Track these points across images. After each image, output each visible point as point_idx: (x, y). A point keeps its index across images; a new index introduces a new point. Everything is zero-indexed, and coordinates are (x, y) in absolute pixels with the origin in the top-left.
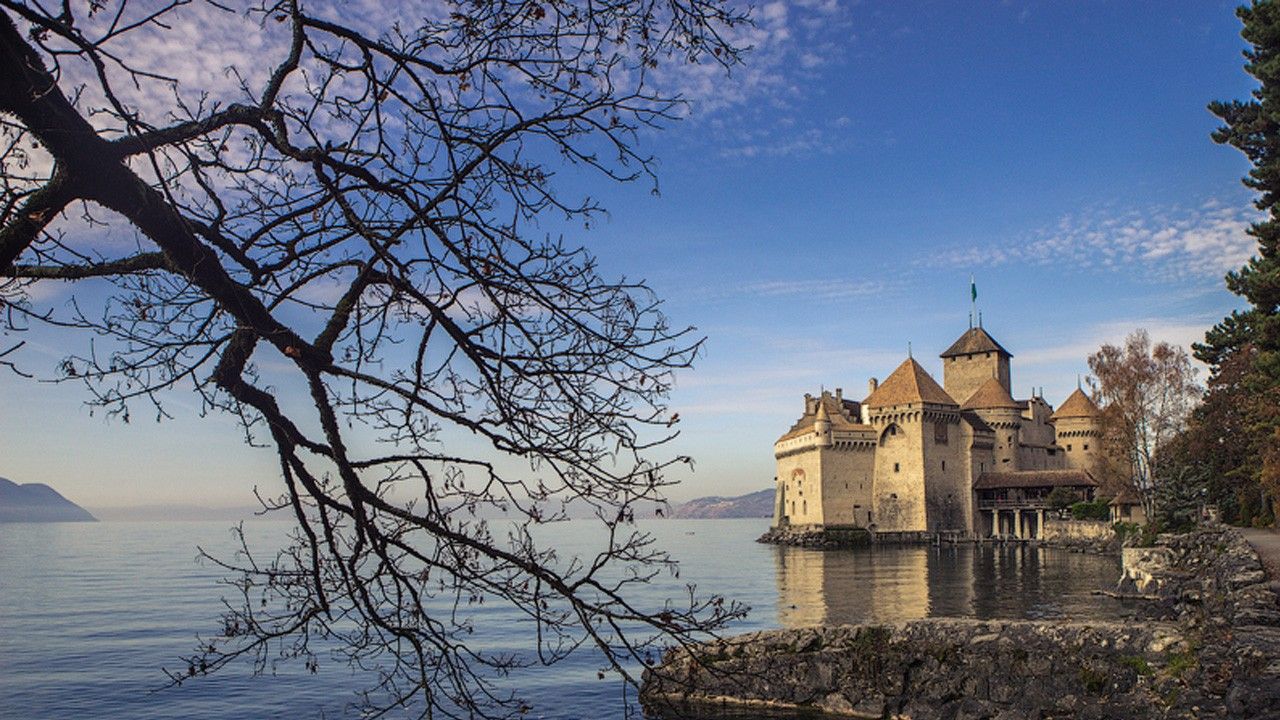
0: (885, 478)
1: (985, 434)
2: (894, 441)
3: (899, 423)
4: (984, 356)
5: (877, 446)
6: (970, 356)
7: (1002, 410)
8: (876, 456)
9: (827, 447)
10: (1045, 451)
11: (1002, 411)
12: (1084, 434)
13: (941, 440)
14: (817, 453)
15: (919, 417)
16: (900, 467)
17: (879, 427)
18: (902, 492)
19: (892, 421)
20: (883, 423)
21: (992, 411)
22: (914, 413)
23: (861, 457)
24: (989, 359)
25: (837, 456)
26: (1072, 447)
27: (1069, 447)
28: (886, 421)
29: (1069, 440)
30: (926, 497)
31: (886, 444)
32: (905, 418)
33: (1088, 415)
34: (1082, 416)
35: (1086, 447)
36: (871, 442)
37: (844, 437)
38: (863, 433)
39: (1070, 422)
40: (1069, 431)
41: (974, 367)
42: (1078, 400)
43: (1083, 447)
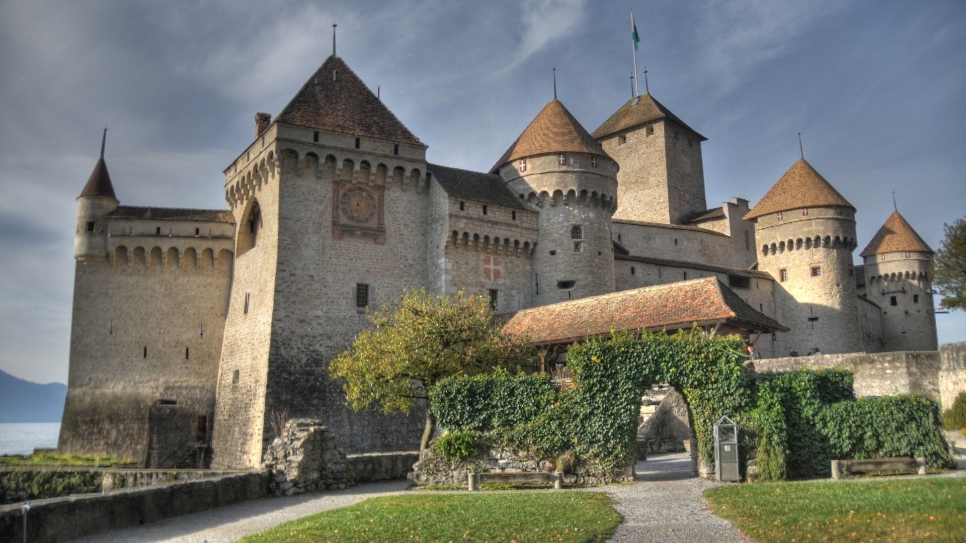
4: (644, 132)
5: (235, 257)
6: (622, 137)
8: (233, 281)
12: (809, 243)
13: (357, 228)
22: (267, 155)
24: (652, 136)
26: (790, 273)
27: (783, 273)
29: (783, 260)
33: (816, 203)
34: (803, 208)
35: (815, 272)
36: (217, 247)
37: (142, 235)
38: (198, 225)
39: (781, 222)
40: (780, 240)
41: (630, 153)
42: (797, 178)
43: (809, 271)
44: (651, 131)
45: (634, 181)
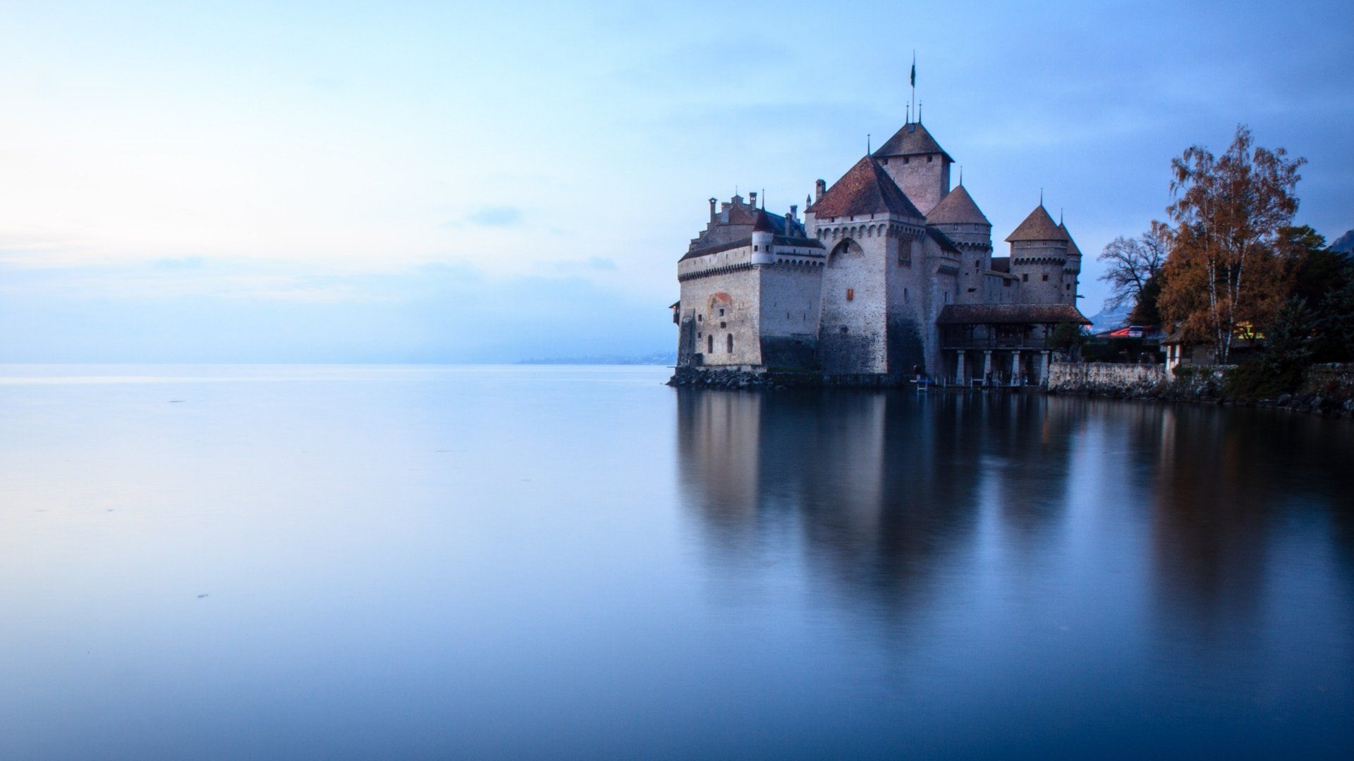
0: (835, 307)
1: (951, 256)
2: (849, 261)
3: (856, 238)
4: (925, 159)
5: (825, 268)
6: (906, 159)
7: (973, 227)
8: (823, 278)
9: (766, 267)
10: (1002, 280)
11: (971, 229)
12: (1044, 262)
13: (904, 262)
14: (756, 274)
15: (884, 232)
16: (856, 295)
17: (830, 243)
18: (857, 326)
19: (847, 235)
20: (835, 237)
21: (960, 228)
22: (878, 225)
23: (805, 279)
24: (931, 163)
25: (778, 277)
26: (1029, 278)
27: (1026, 277)
28: (840, 235)
29: (1026, 269)
30: (887, 332)
31: (836, 264)
32: (865, 233)
33: (1052, 238)
34: (1044, 240)
35: (1045, 278)
36: (818, 261)
37: (789, 254)
38: (810, 249)
39: (1029, 247)
40: (1027, 257)
41: (912, 172)
42: (1039, 219)
43: (1042, 278)
44: (930, 160)
45: (914, 194)
